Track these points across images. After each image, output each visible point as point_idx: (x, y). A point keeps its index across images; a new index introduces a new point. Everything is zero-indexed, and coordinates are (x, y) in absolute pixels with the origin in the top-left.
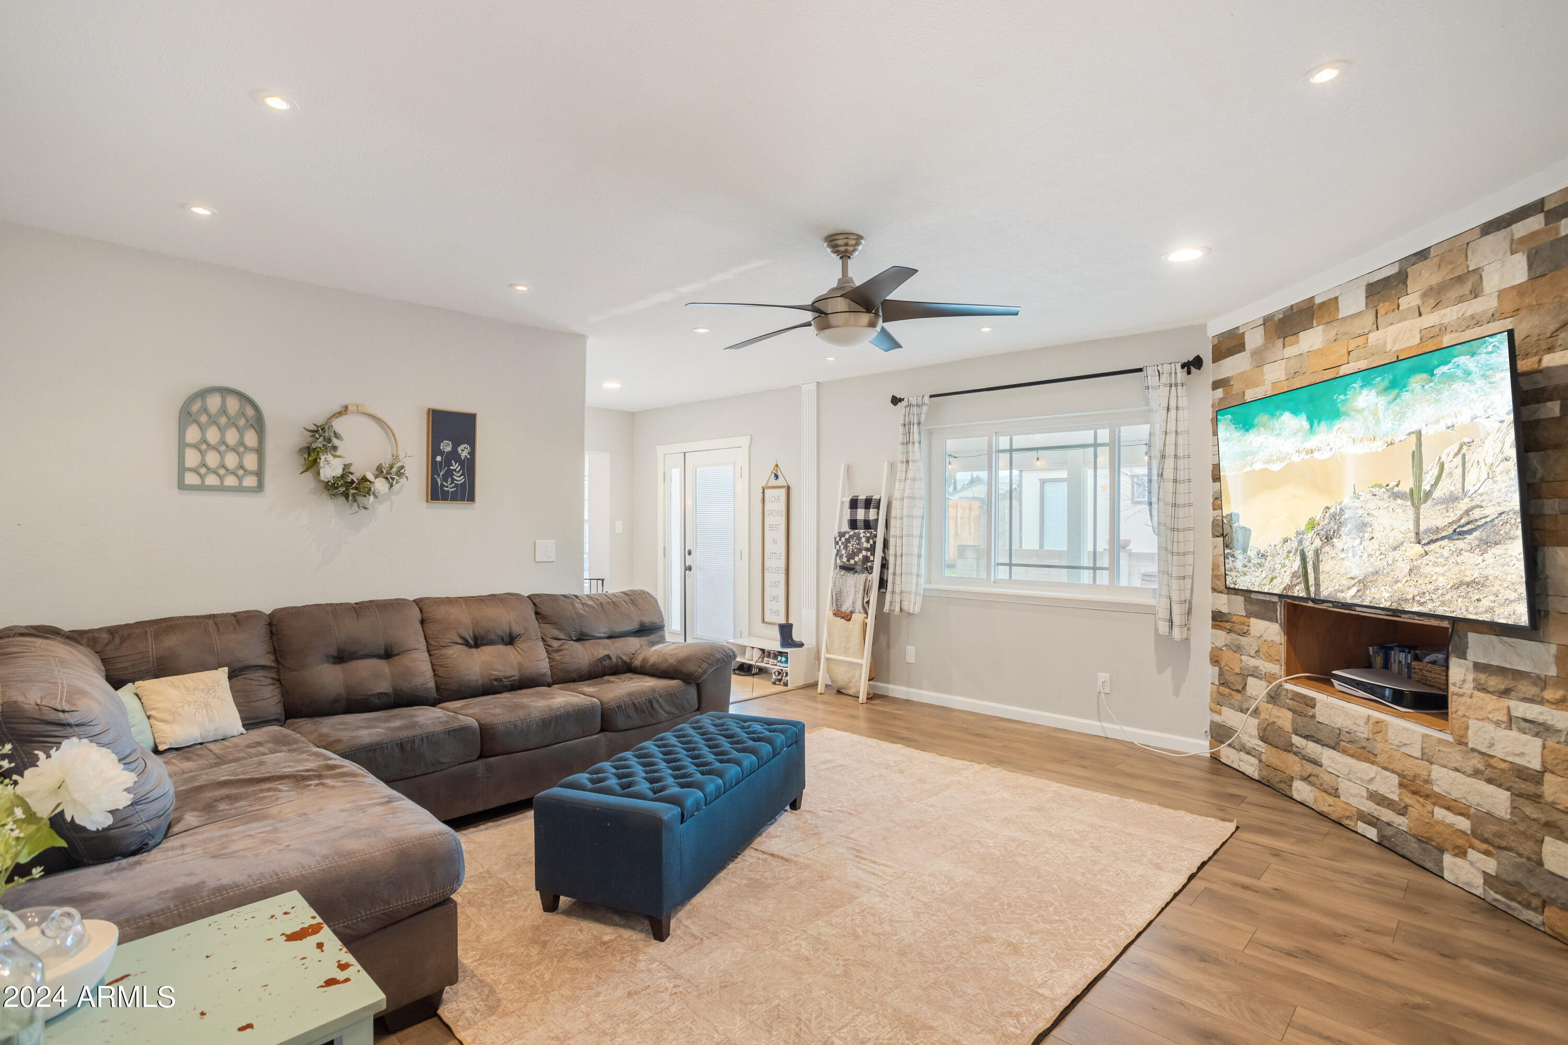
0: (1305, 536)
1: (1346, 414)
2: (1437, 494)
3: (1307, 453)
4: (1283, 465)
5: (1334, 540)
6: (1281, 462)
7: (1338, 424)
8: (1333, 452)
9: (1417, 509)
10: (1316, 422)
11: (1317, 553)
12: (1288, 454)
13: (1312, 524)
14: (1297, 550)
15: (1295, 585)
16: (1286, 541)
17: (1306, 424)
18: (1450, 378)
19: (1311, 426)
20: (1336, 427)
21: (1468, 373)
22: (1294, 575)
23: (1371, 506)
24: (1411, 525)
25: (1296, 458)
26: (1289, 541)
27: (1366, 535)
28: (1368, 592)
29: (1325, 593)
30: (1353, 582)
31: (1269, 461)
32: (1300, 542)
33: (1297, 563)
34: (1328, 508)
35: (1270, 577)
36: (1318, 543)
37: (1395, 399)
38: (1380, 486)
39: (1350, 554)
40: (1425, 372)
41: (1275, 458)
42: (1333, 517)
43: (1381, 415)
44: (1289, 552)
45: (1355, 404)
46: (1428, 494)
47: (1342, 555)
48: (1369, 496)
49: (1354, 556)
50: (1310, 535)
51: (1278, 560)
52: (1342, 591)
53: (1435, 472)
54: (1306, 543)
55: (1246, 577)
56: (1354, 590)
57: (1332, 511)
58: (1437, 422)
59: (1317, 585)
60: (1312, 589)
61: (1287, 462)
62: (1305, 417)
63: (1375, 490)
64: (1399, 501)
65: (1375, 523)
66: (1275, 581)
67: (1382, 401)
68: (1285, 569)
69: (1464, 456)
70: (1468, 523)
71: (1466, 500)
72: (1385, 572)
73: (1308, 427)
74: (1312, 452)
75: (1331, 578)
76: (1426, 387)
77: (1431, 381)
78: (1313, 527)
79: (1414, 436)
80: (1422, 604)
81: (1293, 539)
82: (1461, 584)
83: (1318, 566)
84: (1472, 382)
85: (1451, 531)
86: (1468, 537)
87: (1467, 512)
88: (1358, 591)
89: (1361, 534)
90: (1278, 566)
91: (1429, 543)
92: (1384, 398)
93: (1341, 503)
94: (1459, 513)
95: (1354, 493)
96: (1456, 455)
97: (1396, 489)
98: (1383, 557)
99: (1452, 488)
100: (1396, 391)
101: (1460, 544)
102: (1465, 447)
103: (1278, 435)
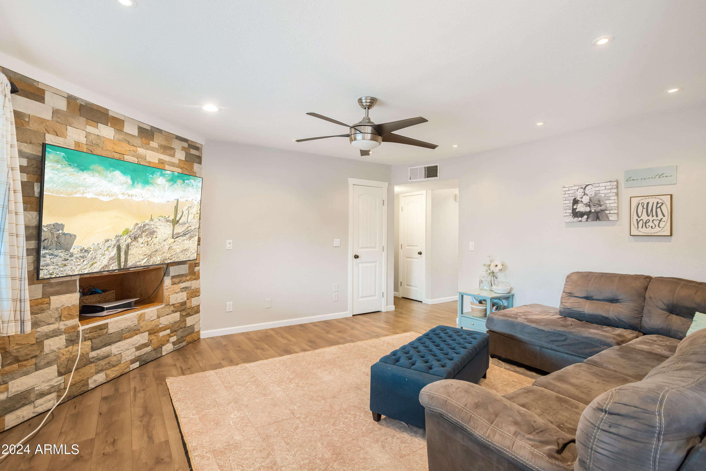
0: (122, 238)
1: (152, 184)
2: (180, 222)
3: (129, 196)
4: (112, 199)
5: (139, 239)
6: (110, 197)
7: (147, 187)
8: (143, 199)
9: (174, 226)
10: (136, 183)
11: (128, 246)
12: (116, 193)
13: (127, 232)
14: (115, 245)
15: (111, 264)
16: (107, 241)
17: (130, 181)
18: (188, 185)
19: (133, 184)
20: (147, 188)
21: (193, 186)
22: (111, 259)
23: (158, 224)
24: (171, 232)
25: (121, 197)
26: (110, 241)
27: (154, 236)
28: (152, 259)
29: (130, 264)
30: (146, 256)
31: (100, 194)
32: (118, 241)
33: (115, 251)
34: (137, 224)
35: (91, 263)
36: (129, 240)
37: (172, 185)
38: (162, 217)
39: (146, 245)
40: (182, 180)
41: (106, 193)
42: (140, 228)
43: (166, 189)
44: (109, 247)
45: (157, 181)
46: (178, 221)
47: (142, 245)
48: (157, 220)
49: (147, 245)
50: (125, 237)
51: (99, 252)
52: (140, 262)
53: (181, 214)
54: (121, 241)
55: (66, 267)
56: (146, 259)
57: (139, 225)
58: (183, 198)
59: (126, 261)
60: (122, 264)
61: (114, 197)
62: (130, 178)
63: (160, 218)
64: (168, 223)
65: (158, 231)
66: (95, 265)
67: (167, 184)
68: (104, 257)
69: (189, 210)
70: (187, 231)
71: (188, 224)
72: (160, 250)
73: (131, 183)
74: (132, 196)
75: (134, 257)
76: (182, 185)
77: (183, 184)
78: (127, 233)
79: (176, 201)
80: (171, 259)
81: (113, 239)
82: (183, 250)
83: (128, 252)
84: (193, 188)
85: (182, 234)
86: (187, 235)
87: (187, 228)
88: (148, 260)
89: (152, 236)
90: (99, 256)
91: (176, 238)
92: (168, 183)
93: (145, 222)
94: (185, 228)
95: (151, 218)
96: (187, 210)
97: (168, 219)
98: (160, 244)
99: (185, 220)
100: (173, 182)
101: (185, 238)
102: (189, 208)
103: (110, 181)
